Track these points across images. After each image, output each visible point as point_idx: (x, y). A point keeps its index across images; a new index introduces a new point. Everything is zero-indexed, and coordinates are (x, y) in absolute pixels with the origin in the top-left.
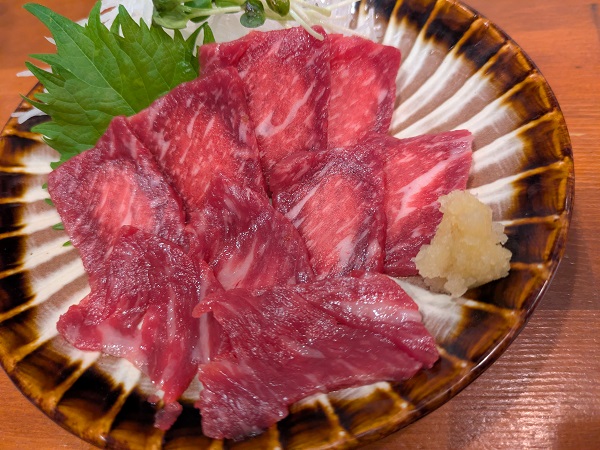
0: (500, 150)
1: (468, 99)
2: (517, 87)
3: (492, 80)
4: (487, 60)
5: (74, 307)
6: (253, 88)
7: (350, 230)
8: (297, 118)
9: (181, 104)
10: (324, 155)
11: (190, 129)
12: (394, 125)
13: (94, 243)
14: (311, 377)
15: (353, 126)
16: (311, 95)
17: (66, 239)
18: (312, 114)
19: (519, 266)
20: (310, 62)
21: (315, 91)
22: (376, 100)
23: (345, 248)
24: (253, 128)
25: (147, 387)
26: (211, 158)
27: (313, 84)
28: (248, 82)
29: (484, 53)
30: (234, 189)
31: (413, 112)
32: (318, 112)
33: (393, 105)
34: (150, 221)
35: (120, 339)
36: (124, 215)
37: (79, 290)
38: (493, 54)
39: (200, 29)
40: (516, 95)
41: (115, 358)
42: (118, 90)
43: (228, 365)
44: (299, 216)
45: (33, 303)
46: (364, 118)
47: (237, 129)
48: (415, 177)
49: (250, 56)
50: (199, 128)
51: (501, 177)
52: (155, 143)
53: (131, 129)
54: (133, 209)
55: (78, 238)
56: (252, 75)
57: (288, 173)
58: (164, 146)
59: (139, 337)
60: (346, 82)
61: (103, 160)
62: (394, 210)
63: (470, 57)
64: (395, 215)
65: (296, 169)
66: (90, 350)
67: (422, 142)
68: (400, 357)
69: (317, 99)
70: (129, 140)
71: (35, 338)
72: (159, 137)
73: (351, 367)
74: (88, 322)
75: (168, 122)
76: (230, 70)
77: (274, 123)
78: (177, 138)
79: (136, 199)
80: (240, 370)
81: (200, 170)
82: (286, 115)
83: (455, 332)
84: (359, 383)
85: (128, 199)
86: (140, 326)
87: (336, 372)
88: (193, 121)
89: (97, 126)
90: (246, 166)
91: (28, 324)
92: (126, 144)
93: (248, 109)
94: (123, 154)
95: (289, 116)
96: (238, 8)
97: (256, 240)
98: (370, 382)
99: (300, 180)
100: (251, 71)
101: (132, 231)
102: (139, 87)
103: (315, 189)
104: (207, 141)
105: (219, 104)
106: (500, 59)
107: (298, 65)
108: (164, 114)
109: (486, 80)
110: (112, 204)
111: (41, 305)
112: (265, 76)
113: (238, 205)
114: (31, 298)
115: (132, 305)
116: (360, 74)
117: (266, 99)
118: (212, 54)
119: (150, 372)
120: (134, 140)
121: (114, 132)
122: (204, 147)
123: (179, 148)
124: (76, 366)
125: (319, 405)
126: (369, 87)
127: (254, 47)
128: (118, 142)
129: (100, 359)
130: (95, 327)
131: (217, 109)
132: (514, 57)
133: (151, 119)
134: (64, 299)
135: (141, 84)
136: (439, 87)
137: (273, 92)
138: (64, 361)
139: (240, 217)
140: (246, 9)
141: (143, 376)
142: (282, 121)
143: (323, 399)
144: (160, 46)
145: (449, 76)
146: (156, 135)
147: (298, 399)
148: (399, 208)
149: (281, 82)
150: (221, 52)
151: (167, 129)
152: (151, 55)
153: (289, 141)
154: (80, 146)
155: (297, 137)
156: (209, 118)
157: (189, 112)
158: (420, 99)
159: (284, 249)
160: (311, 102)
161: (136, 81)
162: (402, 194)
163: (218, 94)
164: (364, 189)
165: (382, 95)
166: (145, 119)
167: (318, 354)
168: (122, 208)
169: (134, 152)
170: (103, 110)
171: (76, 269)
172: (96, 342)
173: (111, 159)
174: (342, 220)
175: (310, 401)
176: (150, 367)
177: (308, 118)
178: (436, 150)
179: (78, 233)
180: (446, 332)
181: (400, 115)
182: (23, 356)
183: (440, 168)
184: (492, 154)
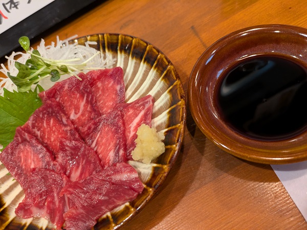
0: (163, 100)
1: (151, 80)
2: (165, 72)
3: (157, 71)
4: (154, 63)
5: (20, 203)
6: (64, 103)
7: (113, 147)
8: (84, 109)
9: (39, 117)
10: (99, 120)
11: (45, 125)
12: (127, 97)
13: (23, 177)
14: (103, 207)
15: (110, 103)
16: (86, 99)
17: (12, 178)
18: (89, 106)
19: (169, 147)
20: (81, 88)
21: (88, 97)
22: (116, 91)
23: (111, 154)
24: (68, 118)
25: (51, 226)
26: (56, 133)
27: (86, 95)
28: (61, 102)
29: (153, 60)
30: (68, 143)
31: (133, 90)
32: (92, 104)
33: (124, 90)
34: (41, 163)
35: (39, 211)
36: (31, 164)
37: (22, 196)
38: (156, 60)
39: (36, 87)
40: (166, 75)
41: (38, 219)
42: (15, 116)
43: (74, 211)
44: (96, 146)
45: (5, 206)
46: (113, 99)
47: (62, 121)
48: (134, 119)
49: (58, 92)
50: (48, 124)
51: (164, 111)
52: (35, 133)
53: (24, 130)
54: (33, 161)
55: (17, 176)
56: (61, 99)
57: (87, 131)
58: (38, 133)
59: (46, 208)
60: (101, 88)
61: (18, 144)
62: (128, 134)
63: (148, 62)
64: (129, 136)
65: (89, 128)
66: (29, 218)
67: (135, 103)
68: (131, 192)
69: (89, 99)
70: (24, 135)
71: (8, 219)
72: (35, 130)
73: (115, 200)
74: (26, 208)
75: (36, 124)
76: (51, 101)
77: (76, 113)
78: (42, 129)
79: (34, 156)
80: (78, 211)
81: (53, 138)
82: (79, 109)
83: (150, 178)
84: (119, 205)
85: (31, 157)
86: (46, 204)
87: (111, 204)
88: (45, 122)
89: (12, 132)
90: (70, 133)
91: (4, 215)
92: (24, 137)
93: (64, 112)
94: (24, 141)
95: (81, 109)
96: (48, 75)
97: (81, 159)
98: (123, 204)
99: (93, 131)
100: (60, 98)
101: (34, 169)
102: (22, 114)
103: (99, 134)
104: (53, 128)
105: (52, 113)
106: (158, 62)
107: (77, 90)
108: (34, 122)
109: (155, 71)
110: (26, 160)
111: (9, 206)
112: (66, 98)
113: (71, 148)
114: (4, 204)
115: (41, 197)
116: (106, 83)
117: (70, 106)
118: (43, 96)
119: (51, 220)
120: (26, 134)
121: (19, 133)
122: (52, 130)
123: (44, 133)
124: (25, 225)
125: (107, 217)
126: (112, 86)
127: (58, 89)
128: (21, 137)
129: (33, 219)
130: (29, 209)
131: (52, 115)
132: (162, 60)
133: (30, 125)
134: (17, 201)
135: (23, 112)
136: (141, 77)
137: (72, 102)
138: (20, 224)
139: (73, 152)
140: (52, 75)
141: (49, 222)
142: (79, 112)
143: (109, 214)
144: (24, 97)
145: (143, 72)
146: (34, 130)
147: (100, 217)
148: (130, 133)
149: (73, 98)
150: (46, 94)
151: (37, 127)
152: (22, 101)
153: (84, 118)
154: (9, 141)
155: (87, 115)
156: (50, 119)
157: (42, 119)
158: (135, 84)
159: (90, 161)
160: (87, 102)
161: (20, 112)
162: (130, 127)
163: (50, 110)
164: (116, 129)
165: (118, 88)
166: (28, 125)
167: (106, 198)
168: (29, 161)
169: (28, 139)
170: (12, 126)
171: (19, 189)
172: (30, 214)
173: (21, 143)
174: (110, 144)
175: (104, 216)
176: (51, 218)
177: (88, 108)
178: (140, 106)
179: (16, 175)
180: (147, 178)
181: (129, 92)
182: (5, 227)
183: (142, 113)
184: (161, 102)
